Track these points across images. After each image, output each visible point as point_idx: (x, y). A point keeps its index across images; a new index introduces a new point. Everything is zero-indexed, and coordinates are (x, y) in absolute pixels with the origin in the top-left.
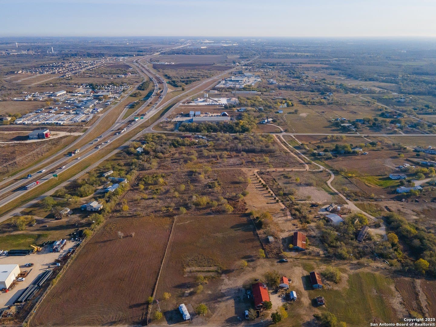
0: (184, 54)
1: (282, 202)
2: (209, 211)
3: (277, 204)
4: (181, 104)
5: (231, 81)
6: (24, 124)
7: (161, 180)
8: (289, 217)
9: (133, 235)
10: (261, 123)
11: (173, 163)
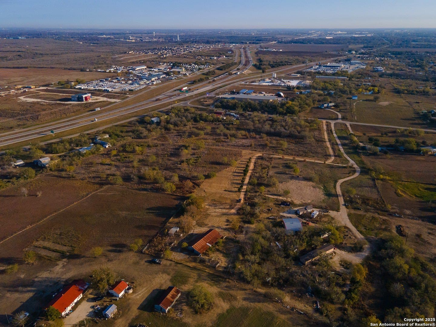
0: (302, 43)
1: (246, 192)
2: (149, 186)
3: (238, 193)
4: (243, 83)
5: (326, 66)
6: (80, 89)
7: (138, 149)
8: (233, 211)
9: (40, 195)
10: (318, 108)
11: (176, 135)
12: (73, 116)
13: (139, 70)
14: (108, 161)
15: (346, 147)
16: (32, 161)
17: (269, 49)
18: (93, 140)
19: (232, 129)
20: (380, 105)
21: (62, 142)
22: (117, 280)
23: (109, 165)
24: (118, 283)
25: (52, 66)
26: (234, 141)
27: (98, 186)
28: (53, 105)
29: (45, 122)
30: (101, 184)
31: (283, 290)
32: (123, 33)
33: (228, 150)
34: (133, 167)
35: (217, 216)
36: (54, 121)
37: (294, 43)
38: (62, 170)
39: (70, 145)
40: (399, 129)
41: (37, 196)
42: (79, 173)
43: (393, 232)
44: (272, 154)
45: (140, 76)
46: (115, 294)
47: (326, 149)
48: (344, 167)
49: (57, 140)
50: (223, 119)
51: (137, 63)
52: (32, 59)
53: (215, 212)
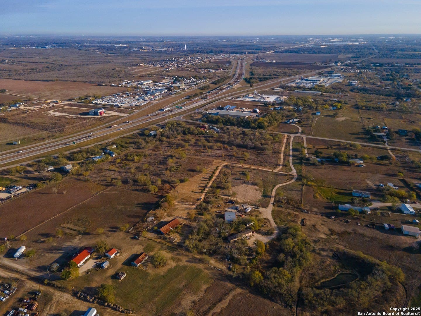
1: (206, 193)
2: (140, 188)
3: (200, 194)
4: (230, 98)
5: (307, 80)
6: (96, 103)
7: (136, 158)
8: (194, 206)
9: (65, 193)
10: (285, 123)
11: (167, 146)
12: (90, 129)
13: (146, 84)
14: (113, 167)
15: (295, 158)
16: (59, 167)
17: (264, 61)
18: (104, 150)
19: (211, 141)
20: (337, 121)
21: (81, 152)
22: (111, 248)
23: (114, 171)
24: (111, 249)
25: (75, 79)
26: (210, 152)
27: (105, 187)
28: (75, 118)
29: (69, 134)
30: (107, 186)
31: (212, 257)
32: (138, 42)
33: (203, 160)
34: (131, 173)
35: (182, 210)
36: (76, 133)
37: (289, 52)
38: (81, 175)
39: (87, 154)
40: (343, 142)
41: (63, 193)
42: (92, 177)
43: (298, 223)
44: (235, 164)
45: (146, 90)
46: (109, 256)
47: (279, 159)
48: (286, 175)
49: (78, 149)
50: (206, 132)
51: (146, 77)
52: (58, 72)
53: (181, 207)
